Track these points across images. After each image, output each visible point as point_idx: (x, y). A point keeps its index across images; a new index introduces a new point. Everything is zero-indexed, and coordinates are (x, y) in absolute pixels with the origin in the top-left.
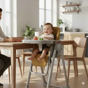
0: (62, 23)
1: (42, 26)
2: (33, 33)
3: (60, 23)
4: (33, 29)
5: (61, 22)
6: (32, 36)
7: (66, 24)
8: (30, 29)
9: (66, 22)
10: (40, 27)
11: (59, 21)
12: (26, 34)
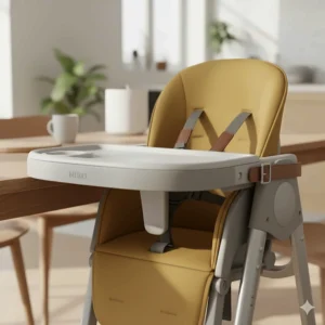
0: (229, 37)
1: (135, 54)
2: (93, 91)
3: (221, 40)
4: (95, 68)
5: (223, 34)
6: (91, 104)
7: (247, 42)
8: (79, 70)
9: (248, 35)
10: (127, 57)
11: (214, 31)
12: (58, 94)
